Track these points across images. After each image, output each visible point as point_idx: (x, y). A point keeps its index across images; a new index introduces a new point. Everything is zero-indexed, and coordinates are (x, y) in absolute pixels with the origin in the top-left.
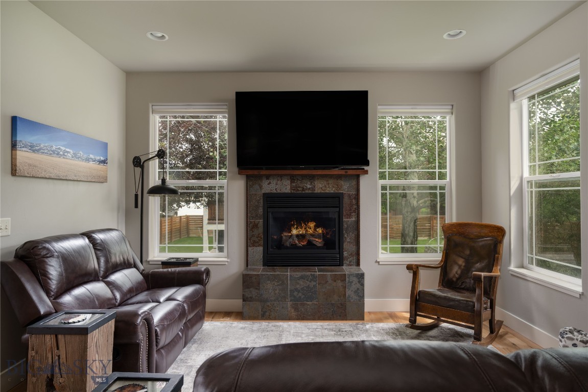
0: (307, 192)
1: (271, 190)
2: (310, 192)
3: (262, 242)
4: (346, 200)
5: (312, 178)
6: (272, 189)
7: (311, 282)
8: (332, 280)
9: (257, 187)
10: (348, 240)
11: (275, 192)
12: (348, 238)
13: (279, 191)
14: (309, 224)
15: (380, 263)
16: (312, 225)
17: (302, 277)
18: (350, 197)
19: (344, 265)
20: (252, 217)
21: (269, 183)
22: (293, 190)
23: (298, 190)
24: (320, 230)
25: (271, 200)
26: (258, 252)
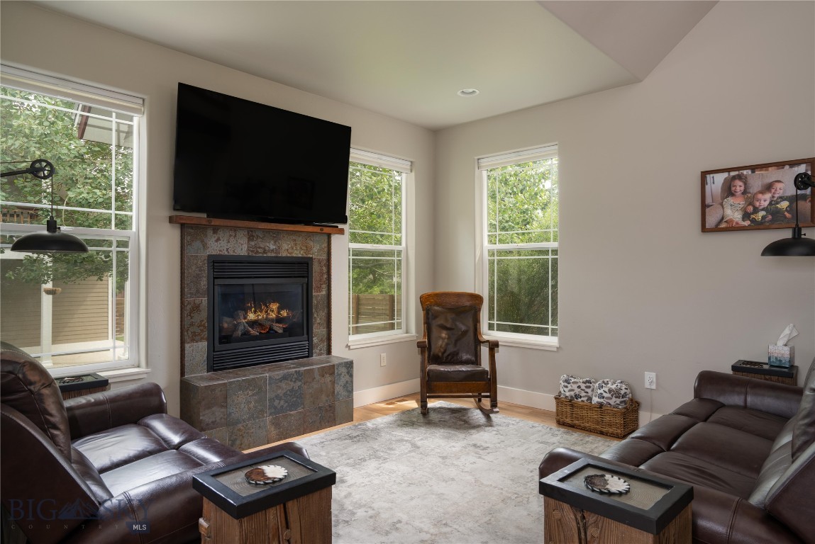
0: (269, 255)
1: (220, 251)
2: (273, 255)
3: (205, 334)
4: (316, 268)
5: (276, 235)
6: (221, 249)
7: (295, 382)
8: (319, 375)
9: (197, 244)
10: (318, 321)
11: (226, 253)
12: (318, 317)
13: (231, 253)
14: (271, 306)
15: (351, 348)
16: (274, 306)
17: (285, 378)
18: (320, 263)
19: (314, 355)
20: (190, 293)
21: (218, 240)
22: (252, 251)
23: (257, 252)
24: (284, 313)
25: (219, 265)
26: (199, 350)
